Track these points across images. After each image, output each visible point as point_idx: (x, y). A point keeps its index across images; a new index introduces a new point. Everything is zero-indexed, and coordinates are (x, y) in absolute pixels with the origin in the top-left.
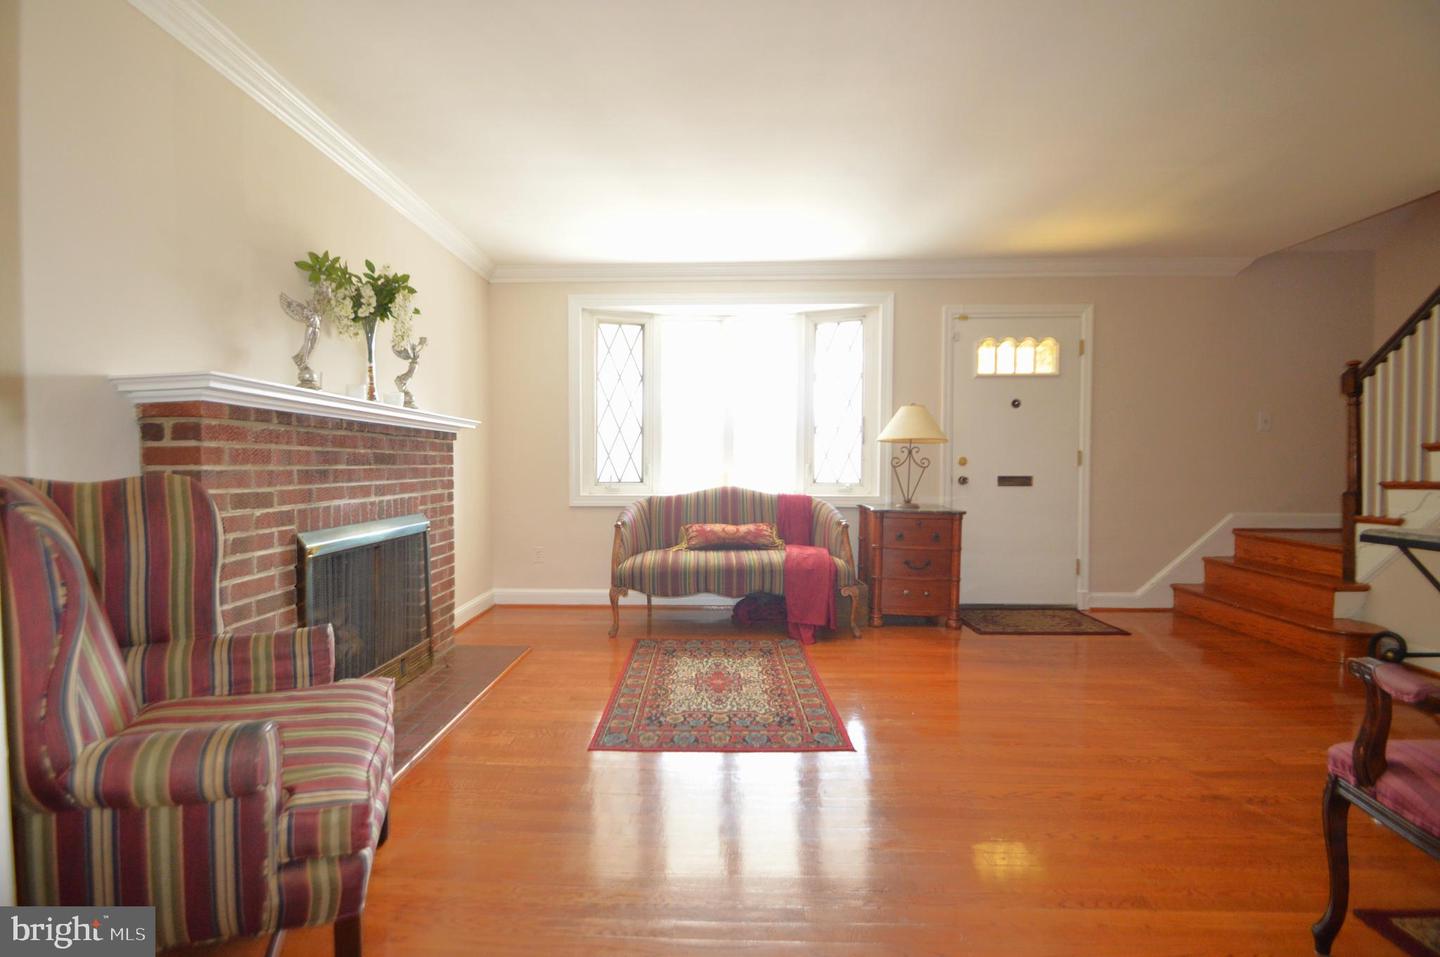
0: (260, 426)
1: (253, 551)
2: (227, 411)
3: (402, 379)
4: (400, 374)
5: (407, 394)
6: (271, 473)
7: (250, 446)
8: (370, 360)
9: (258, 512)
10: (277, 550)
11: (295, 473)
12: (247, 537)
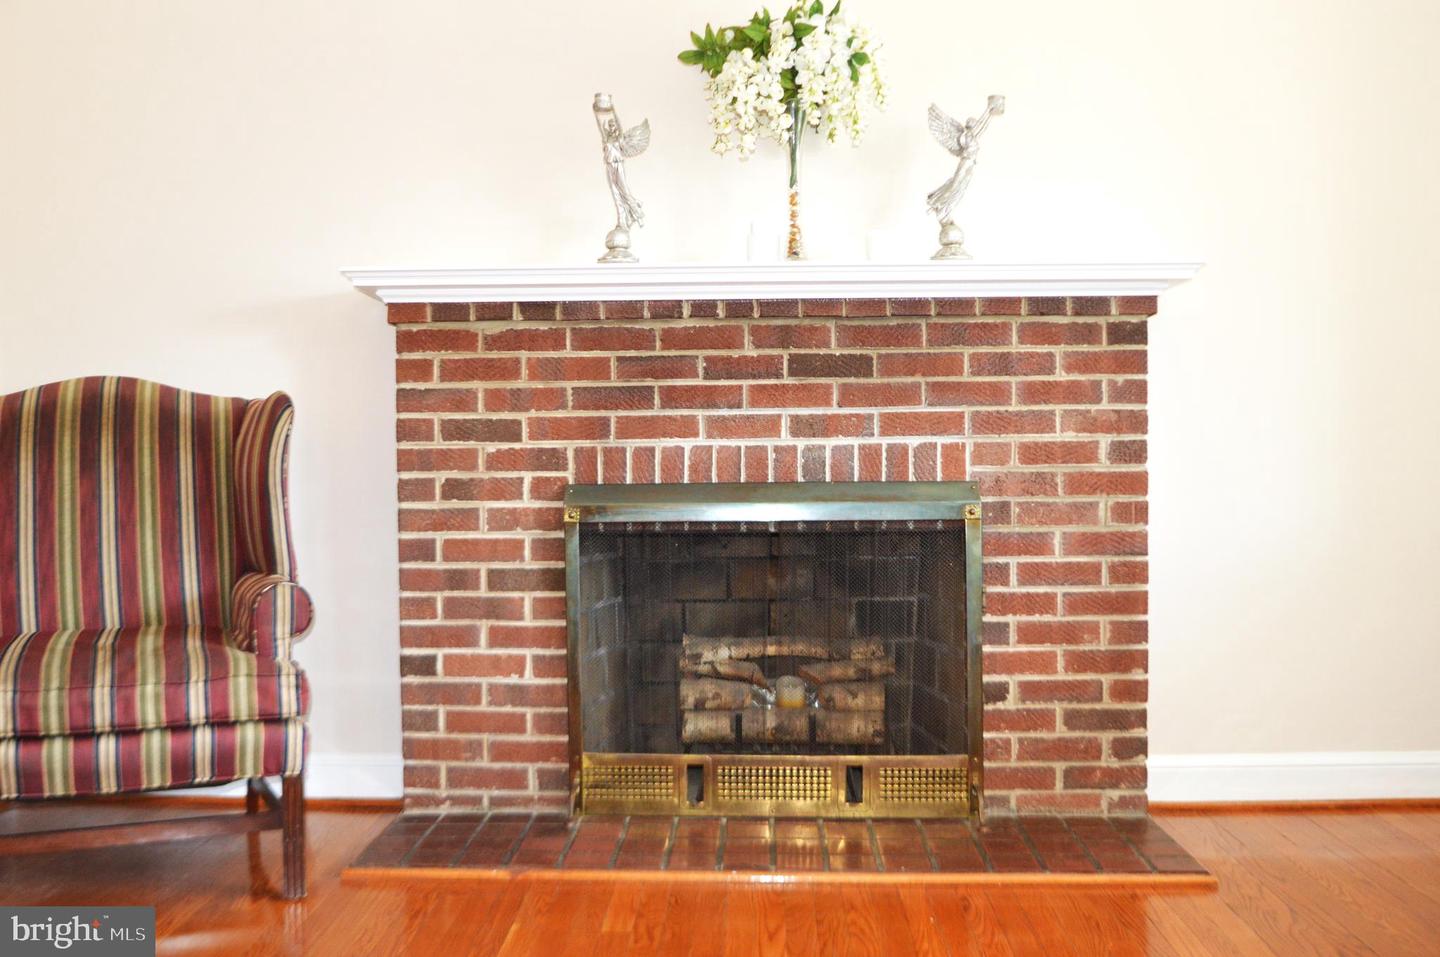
0: (495, 328)
1: (481, 499)
2: (429, 312)
3: (939, 198)
4: (933, 187)
5: (946, 226)
6: (517, 392)
7: (481, 354)
8: (793, 182)
9: (492, 447)
10: (527, 502)
11: (570, 392)
12: (472, 480)
